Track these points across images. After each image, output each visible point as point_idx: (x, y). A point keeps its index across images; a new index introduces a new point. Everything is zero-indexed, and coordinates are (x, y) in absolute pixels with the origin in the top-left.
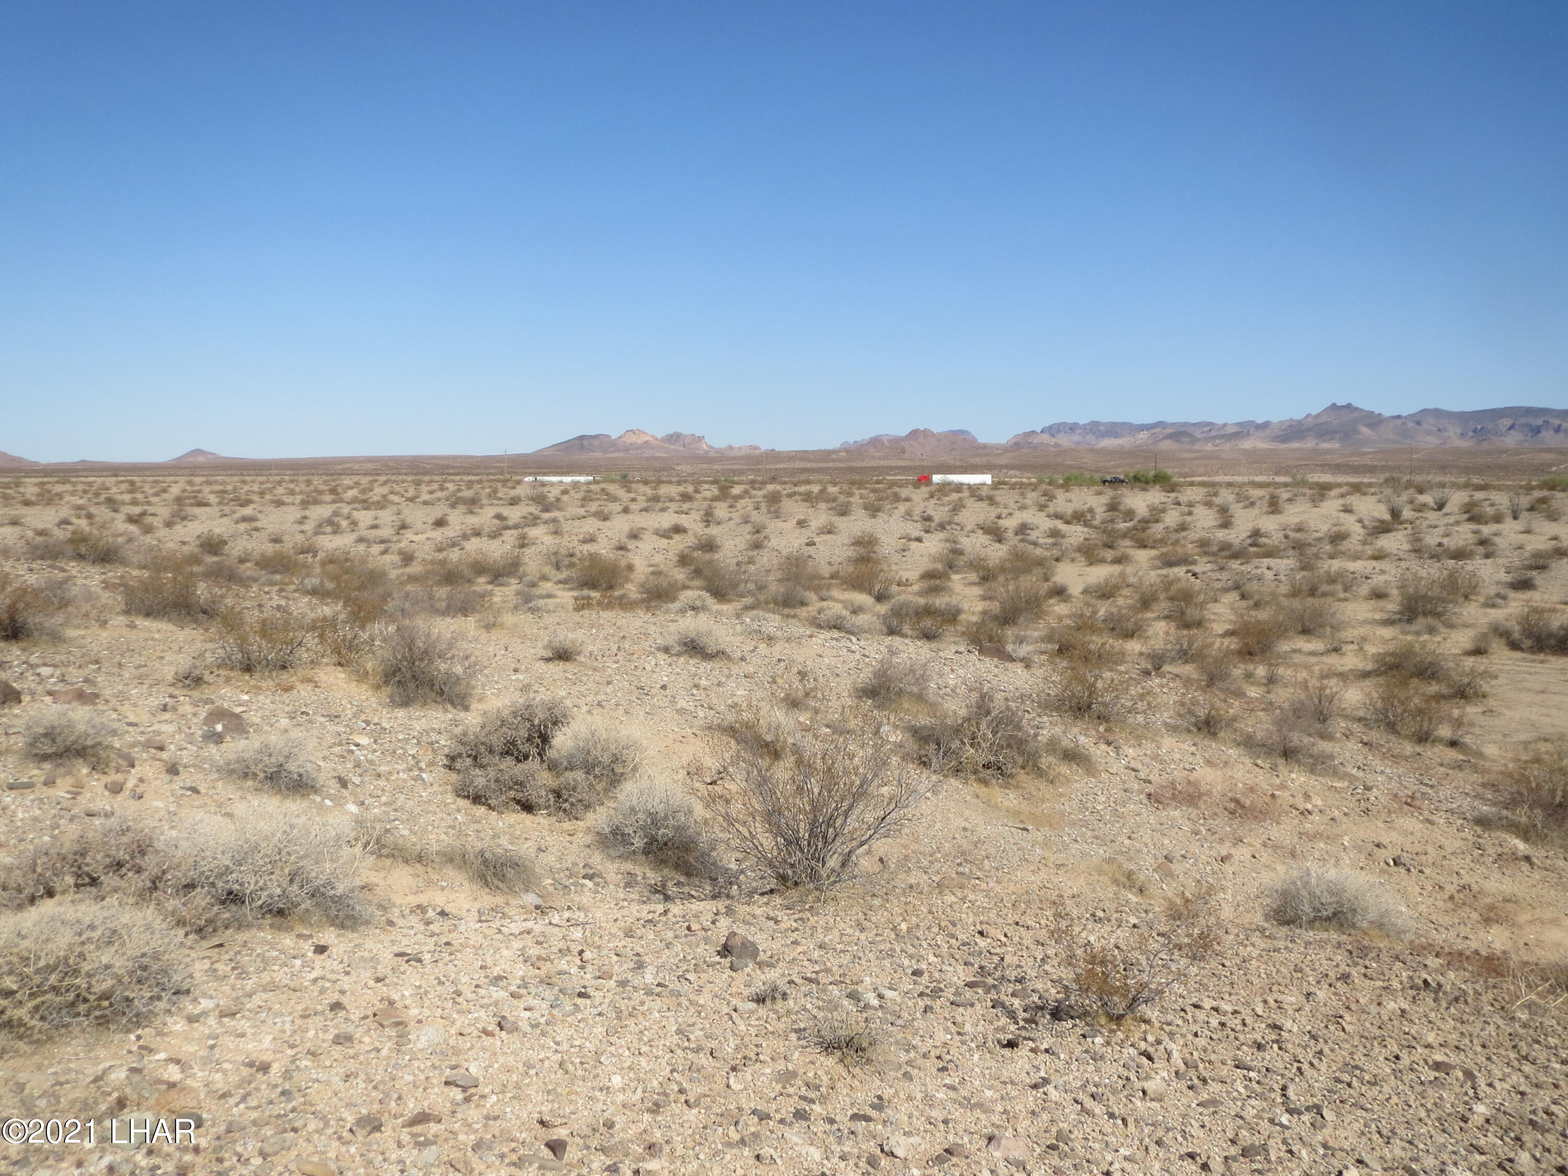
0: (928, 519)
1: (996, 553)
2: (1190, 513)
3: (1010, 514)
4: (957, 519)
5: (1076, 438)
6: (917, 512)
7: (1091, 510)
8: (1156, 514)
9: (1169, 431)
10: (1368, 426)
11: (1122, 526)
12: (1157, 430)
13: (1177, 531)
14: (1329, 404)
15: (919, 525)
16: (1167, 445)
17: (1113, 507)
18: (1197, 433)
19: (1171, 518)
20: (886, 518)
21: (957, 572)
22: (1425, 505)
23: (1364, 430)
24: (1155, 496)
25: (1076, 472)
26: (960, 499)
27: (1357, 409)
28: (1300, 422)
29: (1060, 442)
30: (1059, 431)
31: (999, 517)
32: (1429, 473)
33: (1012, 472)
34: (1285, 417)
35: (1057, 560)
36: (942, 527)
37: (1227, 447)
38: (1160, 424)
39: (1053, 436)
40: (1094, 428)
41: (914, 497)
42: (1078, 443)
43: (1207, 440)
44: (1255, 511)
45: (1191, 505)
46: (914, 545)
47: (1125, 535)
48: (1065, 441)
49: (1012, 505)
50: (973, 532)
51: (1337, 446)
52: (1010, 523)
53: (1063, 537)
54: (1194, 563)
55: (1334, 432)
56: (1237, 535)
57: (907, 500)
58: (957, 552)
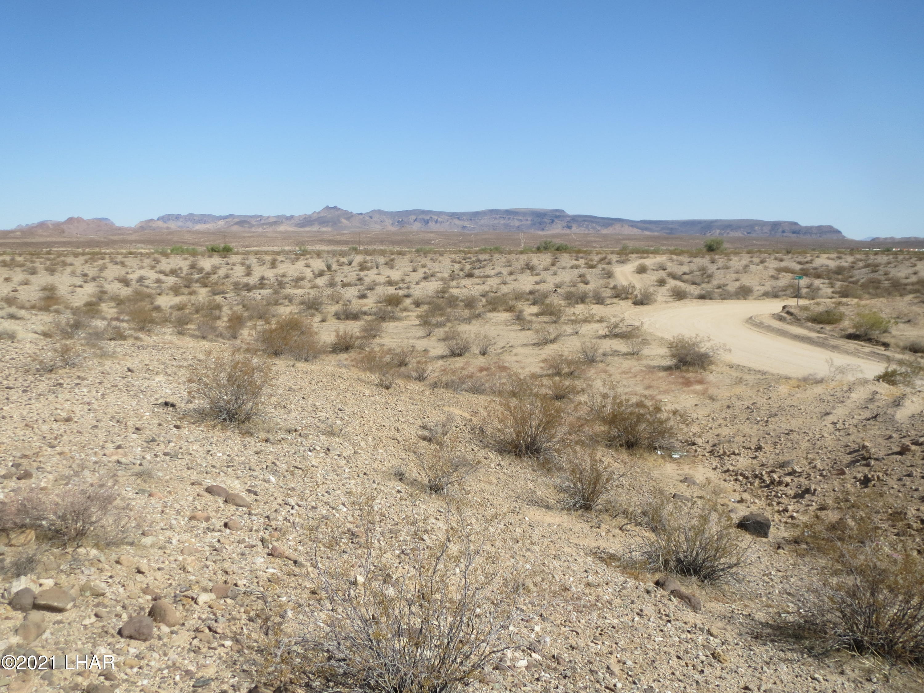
0: (86, 275)
1: (126, 292)
2: (232, 269)
3: (134, 272)
4: (103, 275)
5: (180, 223)
6: (78, 272)
7: (180, 269)
8: (215, 269)
9: (237, 220)
10: (345, 218)
11: (196, 276)
12: (229, 220)
13: (224, 278)
14: (325, 206)
15: (80, 279)
16: (235, 228)
17: (193, 266)
18: (253, 222)
19: (222, 272)
20: (60, 275)
21: (104, 302)
22: (343, 263)
23: (344, 221)
24: (216, 260)
25: (178, 245)
26: (104, 264)
27: (339, 209)
28: (310, 216)
29: (169, 226)
30: (169, 220)
31: (127, 273)
32: (375, 244)
33: (139, 245)
34: (302, 213)
35: (159, 294)
36: (94, 279)
37: (270, 229)
38: (231, 216)
39: (165, 222)
40: (191, 218)
41: (75, 263)
42: (182, 227)
43: (259, 225)
44: (264, 267)
45: (234, 264)
46: (78, 290)
47: (197, 281)
48: (173, 225)
49: (135, 266)
50: (112, 281)
51: (330, 229)
52: (133, 277)
53: (163, 283)
54: (227, 293)
55: (328, 222)
56: (253, 280)
57: (71, 264)
58: (104, 292)
